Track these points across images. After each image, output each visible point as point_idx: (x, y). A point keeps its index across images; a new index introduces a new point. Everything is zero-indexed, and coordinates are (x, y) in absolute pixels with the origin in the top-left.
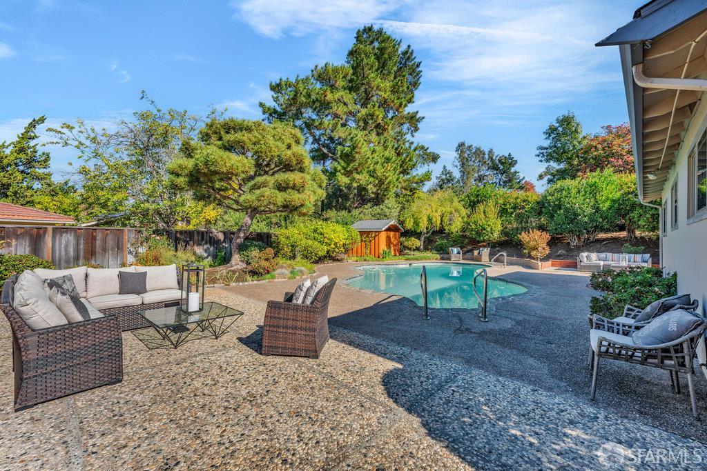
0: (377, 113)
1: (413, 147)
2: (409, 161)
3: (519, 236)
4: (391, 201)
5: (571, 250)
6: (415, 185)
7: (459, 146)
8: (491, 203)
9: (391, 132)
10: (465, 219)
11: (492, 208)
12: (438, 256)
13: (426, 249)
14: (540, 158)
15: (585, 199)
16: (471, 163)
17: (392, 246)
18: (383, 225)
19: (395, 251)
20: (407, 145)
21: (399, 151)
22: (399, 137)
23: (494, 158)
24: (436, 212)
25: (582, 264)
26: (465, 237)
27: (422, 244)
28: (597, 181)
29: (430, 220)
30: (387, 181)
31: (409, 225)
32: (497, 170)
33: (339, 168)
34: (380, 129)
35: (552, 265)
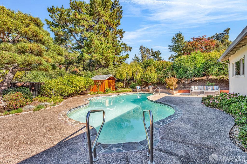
0: (103, 26)
1: (120, 43)
2: (119, 49)
3: (165, 80)
4: (111, 67)
5: (185, 85)
6: (122, 60)
7: (140, 47)
8: (153, 66)
9: (110, 36)
10: (142, 73)
11: (153, 68)
12: (132, 90)
13: (127, 87)
14: (170, 50)
15: (191, 63)
16: (145, 54)
17: (111, 86)
18: (107, 77)
19: (113, 88)
20: (118, 42)
21: (114, 45)
22: (114, 38)
23: (153, 52)
24: (130, 70)
25: (192, 91)
26: (142, 81)
27: (125, 85)
28: (195, 55)
29: (127, 74)
30: (109, 57)
31: (118, 76)
32: (154, 56)
33: (85, 51)
34: (105, 35)
35: (179, 92)
